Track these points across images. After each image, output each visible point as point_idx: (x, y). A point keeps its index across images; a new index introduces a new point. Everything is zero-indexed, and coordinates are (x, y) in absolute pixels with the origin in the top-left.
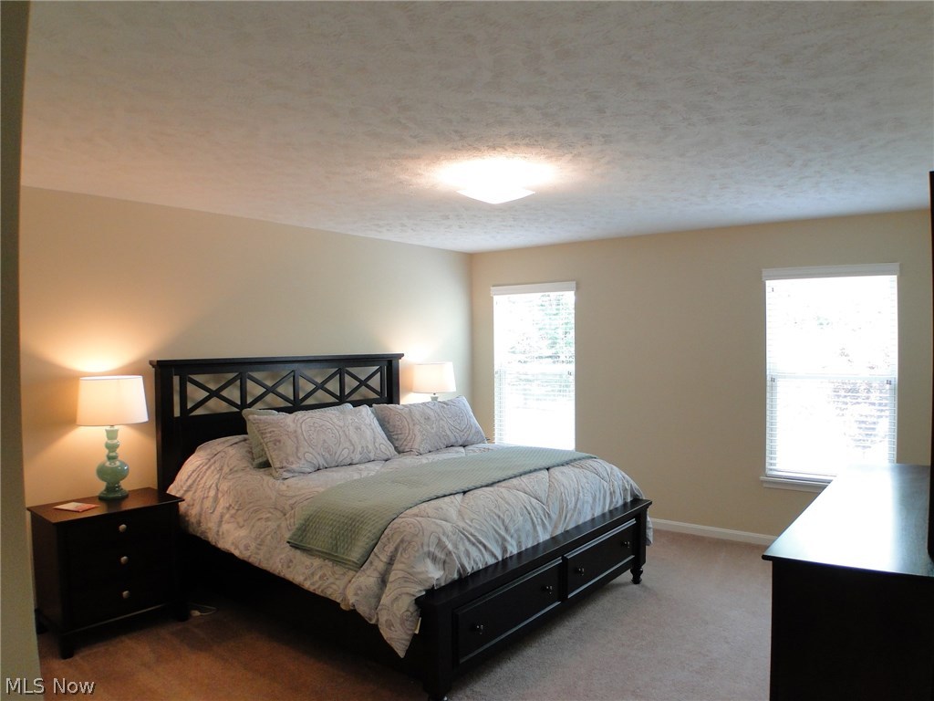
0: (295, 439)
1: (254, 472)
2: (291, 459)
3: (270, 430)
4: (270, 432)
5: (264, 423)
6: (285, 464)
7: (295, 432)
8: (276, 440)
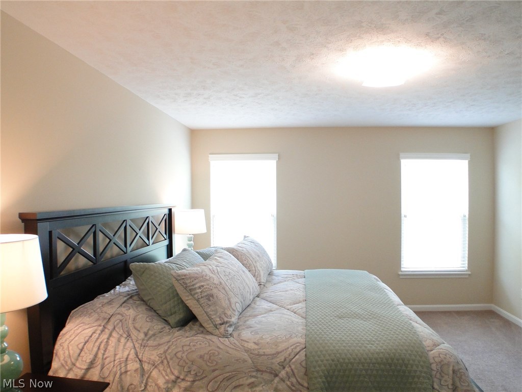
0: (223, 291)
1: (178, 333)
2: (229, 313)
3: (197, 286)
4: (200, 288)
5: (190, 278)
6: (226, 319)
7: (221, 283)
8: (208, 295)
